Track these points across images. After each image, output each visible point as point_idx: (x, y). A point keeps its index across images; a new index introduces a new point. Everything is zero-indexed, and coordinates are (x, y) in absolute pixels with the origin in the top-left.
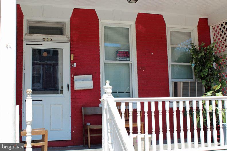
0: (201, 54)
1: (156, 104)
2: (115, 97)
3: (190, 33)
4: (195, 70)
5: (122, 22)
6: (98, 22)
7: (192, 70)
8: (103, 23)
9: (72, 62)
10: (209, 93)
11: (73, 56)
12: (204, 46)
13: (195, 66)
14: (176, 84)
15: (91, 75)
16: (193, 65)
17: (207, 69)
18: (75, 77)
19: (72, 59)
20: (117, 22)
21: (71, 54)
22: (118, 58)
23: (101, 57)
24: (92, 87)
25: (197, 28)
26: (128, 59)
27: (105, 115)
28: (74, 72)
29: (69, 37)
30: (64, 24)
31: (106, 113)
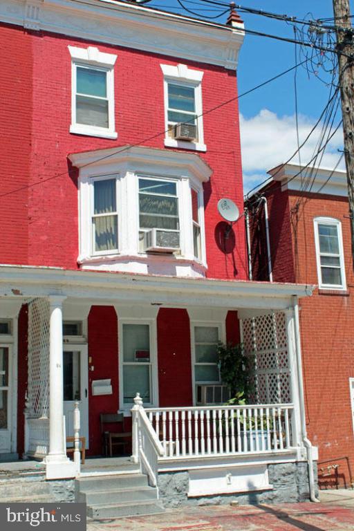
0: (226, 356)
1: (180, 413)
2: (144, 408)
3: (217, 328)
4: (221, 371)
5: (143, 319)
6: (117, 319)
7: (218, 372)
8: (122, 320)
9: (90, 366)
10: (231, 401)
11: (90, 358)
12: (231, 347)
13: (222, 367)
14: (199, 388)
15: (110, 380)
16: (219, 366)
17: (233, 373)
18: (94, 382)
19: (90, 361)
20: (136, 319)
21: (89, 356)
22: (137, 359)
23: (119, 359)
24: (111, 393)
25: (225, 322)
26: (148, 359)
27: (136, 423)
28: (93, 376)
29: (87, 337)
30: (80, 323)
31: (137, 422)
